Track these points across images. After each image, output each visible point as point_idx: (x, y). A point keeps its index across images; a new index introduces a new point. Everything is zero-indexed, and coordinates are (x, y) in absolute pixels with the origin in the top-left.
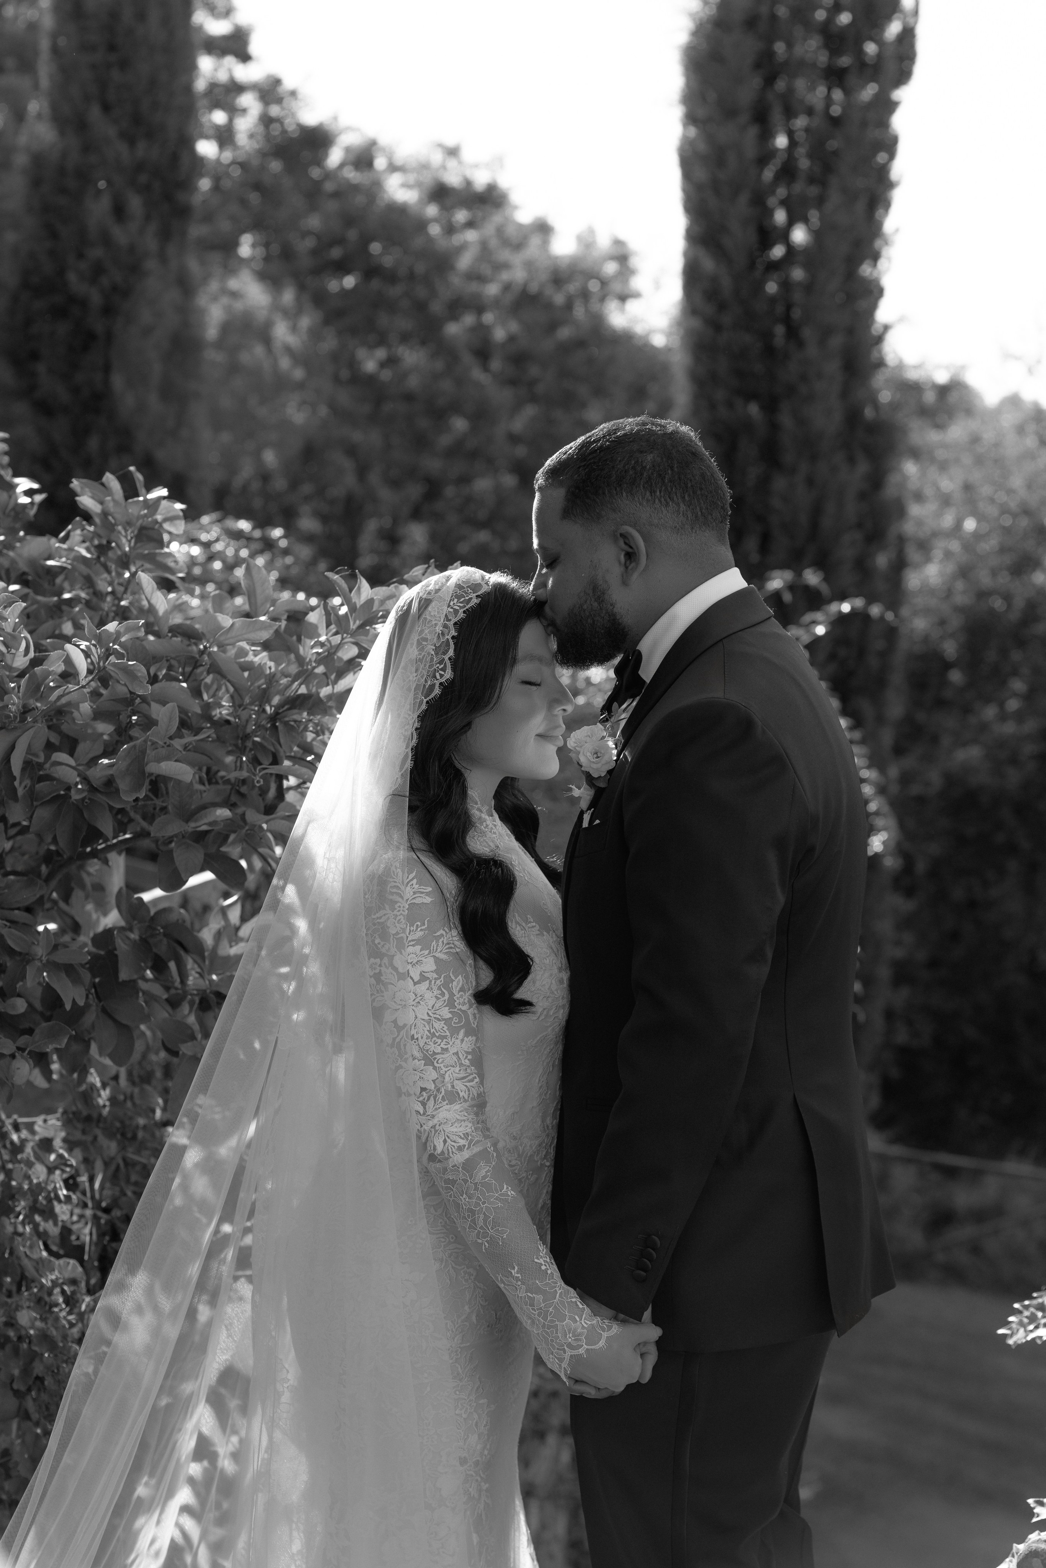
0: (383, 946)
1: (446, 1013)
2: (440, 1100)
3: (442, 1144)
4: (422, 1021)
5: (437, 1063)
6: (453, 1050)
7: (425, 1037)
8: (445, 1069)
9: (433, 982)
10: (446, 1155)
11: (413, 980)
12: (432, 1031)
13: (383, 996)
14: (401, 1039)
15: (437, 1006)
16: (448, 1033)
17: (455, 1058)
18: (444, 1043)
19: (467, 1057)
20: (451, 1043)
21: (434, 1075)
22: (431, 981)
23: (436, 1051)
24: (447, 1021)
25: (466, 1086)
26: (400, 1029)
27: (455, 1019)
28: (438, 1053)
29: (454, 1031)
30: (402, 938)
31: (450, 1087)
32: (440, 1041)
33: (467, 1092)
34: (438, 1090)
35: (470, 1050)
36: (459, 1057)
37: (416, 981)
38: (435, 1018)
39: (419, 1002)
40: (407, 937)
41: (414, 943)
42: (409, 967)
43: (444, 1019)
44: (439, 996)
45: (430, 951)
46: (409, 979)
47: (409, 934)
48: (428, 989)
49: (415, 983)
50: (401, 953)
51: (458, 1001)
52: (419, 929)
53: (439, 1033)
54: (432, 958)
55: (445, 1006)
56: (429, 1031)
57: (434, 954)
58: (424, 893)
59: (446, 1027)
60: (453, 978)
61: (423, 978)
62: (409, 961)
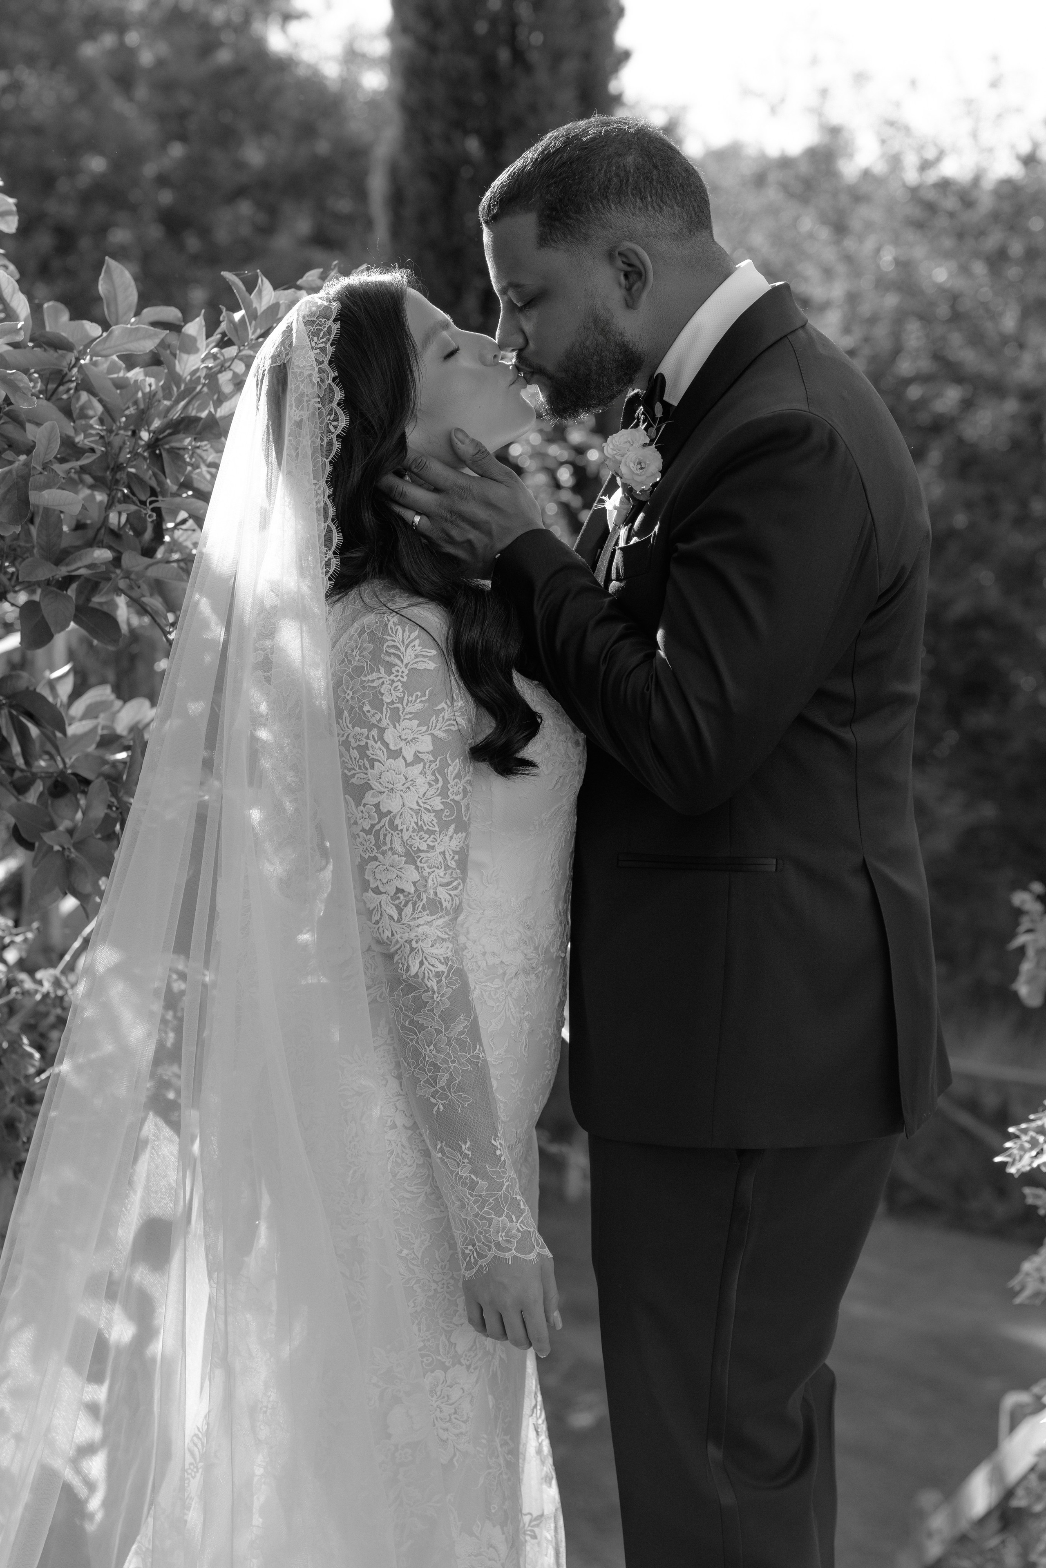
0: (373, 715)
1: (437, 803)
2: (419, 909)
3: (417, 965)
4: (410, 811)
5: (421, 862)
6: (440, 849)
7: (411, 829)
8: (428, 870)
9: (427, 766)
10: (420, 980)
11: (406, 761)
12: (420, 823)
13: (366, 774)
14: (381, 828)
15: (429, 794)
16: (437, 829)
17: (440, 858)
18: (431, 839)
19: (453, 857)
20: (439, 841)
21: (416, 876)
22: (425, 764)
23: (421, 848)
24: (438, 814)
25: (450, 895)
26: (381, 815)
27: (447, 812)
28: (423, 851)
29: (444, 826)
30: (398, 708)
31: (432, 893)
32: (428, 836)
33: (450, 903)
34: (419, 897)
35: (458, 849)
36: (445, 857)
37: (408, 762)
38: (425, 808)
39: (409, 788)
40: (404, 709)
41: (411, 716)
42: (403, 744)
43: (434, 811)
44: (433, 783)
45: (428, 728)
46: (401, 758)
47: (407, 705)
48: (421, 773)
49: (408, 765)
50: (395, 727)
51: (451, 790)
52: (418, 701)
53: (428, 827)
54: (430, 736)
55: (437, 796)
56: (417, 823)
57: (432, 732)
58: (427, 656)
59: (435, 821)
60: (450, 762)
61: (417, 759)
62: (403, 737)
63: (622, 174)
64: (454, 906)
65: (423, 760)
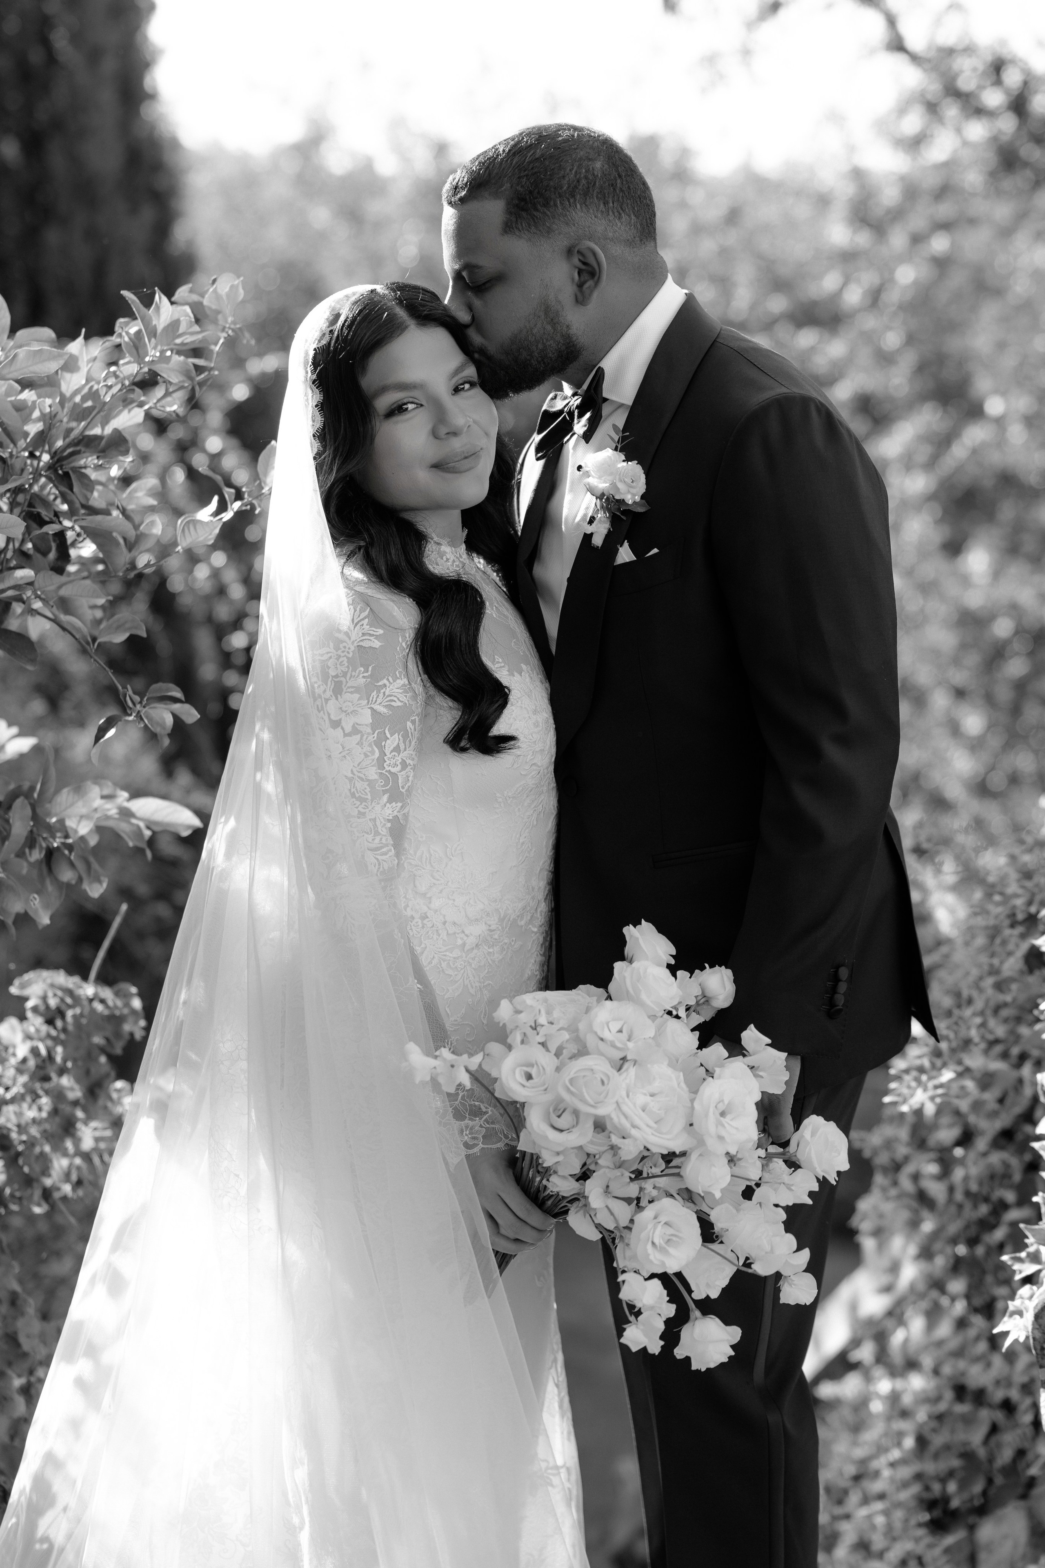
1: (372, 773)
6: (371, 816)
9: (365, 737)
11: (344, 731)
12: (352, 790)
15: (364, 764)
16: (369, 797)
17: (371, 825)
18: (362, 806)
20: (370, 808)
22: (363, 736)
23: (354, 815)
24: (372, 783)
25: (377, 859)
29: (377, 795)
30: (341, 681)
32: (359, 803)
35: (391, 818)
36: (376, 824)
37: (346, 732)
38: (359, 777)
39: (345, 757)
40: (347, 682)
41: (353, 690)
42: (343, 715)
43: (368, 780)
44: (369, 754)
45: (368, 702)
46: (339, 729)
47: (350, 679)
48: (358, 744)
49: (345, 735)
50: (337, 699)
51: (388, 762)
52: (361, 675)
53: (360, 794)
54: (369, 710)
55: (372, 766)
56: (350, 790)
57: (372, 706)
58: (373, 635)
59: (368, 789)
60: (389, 736)
61: (355, 731)
62: (344, 709)
63: (590, 177)
64: (381, 869)
65: (361, 732)
